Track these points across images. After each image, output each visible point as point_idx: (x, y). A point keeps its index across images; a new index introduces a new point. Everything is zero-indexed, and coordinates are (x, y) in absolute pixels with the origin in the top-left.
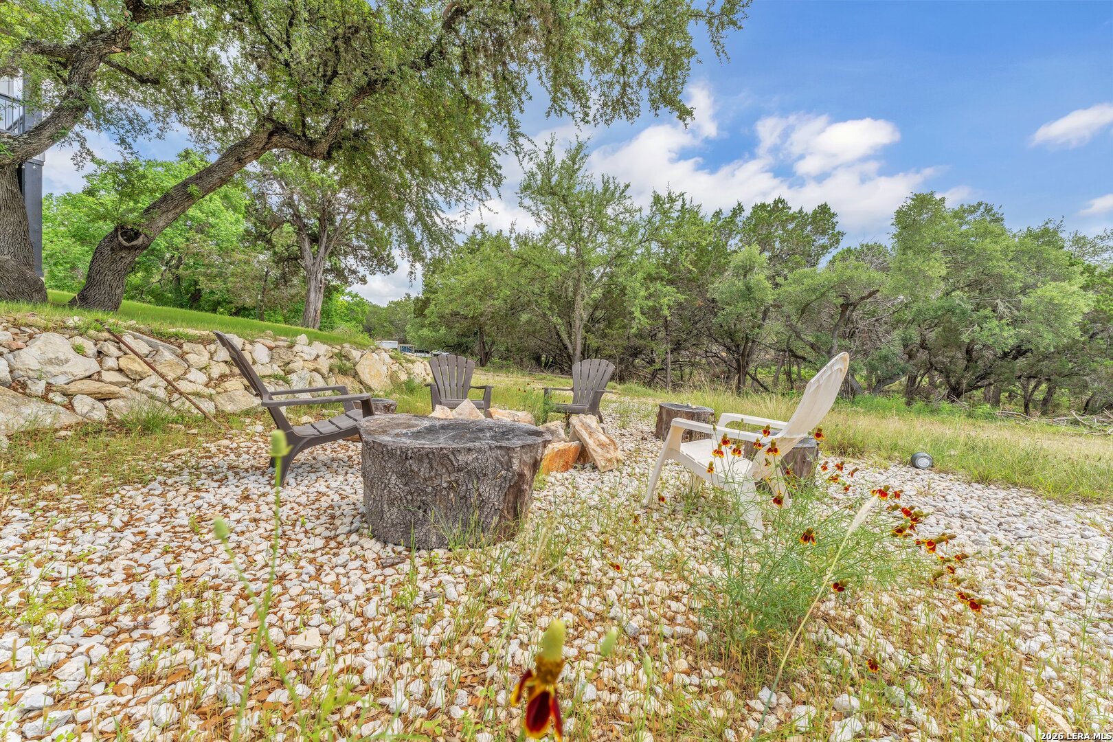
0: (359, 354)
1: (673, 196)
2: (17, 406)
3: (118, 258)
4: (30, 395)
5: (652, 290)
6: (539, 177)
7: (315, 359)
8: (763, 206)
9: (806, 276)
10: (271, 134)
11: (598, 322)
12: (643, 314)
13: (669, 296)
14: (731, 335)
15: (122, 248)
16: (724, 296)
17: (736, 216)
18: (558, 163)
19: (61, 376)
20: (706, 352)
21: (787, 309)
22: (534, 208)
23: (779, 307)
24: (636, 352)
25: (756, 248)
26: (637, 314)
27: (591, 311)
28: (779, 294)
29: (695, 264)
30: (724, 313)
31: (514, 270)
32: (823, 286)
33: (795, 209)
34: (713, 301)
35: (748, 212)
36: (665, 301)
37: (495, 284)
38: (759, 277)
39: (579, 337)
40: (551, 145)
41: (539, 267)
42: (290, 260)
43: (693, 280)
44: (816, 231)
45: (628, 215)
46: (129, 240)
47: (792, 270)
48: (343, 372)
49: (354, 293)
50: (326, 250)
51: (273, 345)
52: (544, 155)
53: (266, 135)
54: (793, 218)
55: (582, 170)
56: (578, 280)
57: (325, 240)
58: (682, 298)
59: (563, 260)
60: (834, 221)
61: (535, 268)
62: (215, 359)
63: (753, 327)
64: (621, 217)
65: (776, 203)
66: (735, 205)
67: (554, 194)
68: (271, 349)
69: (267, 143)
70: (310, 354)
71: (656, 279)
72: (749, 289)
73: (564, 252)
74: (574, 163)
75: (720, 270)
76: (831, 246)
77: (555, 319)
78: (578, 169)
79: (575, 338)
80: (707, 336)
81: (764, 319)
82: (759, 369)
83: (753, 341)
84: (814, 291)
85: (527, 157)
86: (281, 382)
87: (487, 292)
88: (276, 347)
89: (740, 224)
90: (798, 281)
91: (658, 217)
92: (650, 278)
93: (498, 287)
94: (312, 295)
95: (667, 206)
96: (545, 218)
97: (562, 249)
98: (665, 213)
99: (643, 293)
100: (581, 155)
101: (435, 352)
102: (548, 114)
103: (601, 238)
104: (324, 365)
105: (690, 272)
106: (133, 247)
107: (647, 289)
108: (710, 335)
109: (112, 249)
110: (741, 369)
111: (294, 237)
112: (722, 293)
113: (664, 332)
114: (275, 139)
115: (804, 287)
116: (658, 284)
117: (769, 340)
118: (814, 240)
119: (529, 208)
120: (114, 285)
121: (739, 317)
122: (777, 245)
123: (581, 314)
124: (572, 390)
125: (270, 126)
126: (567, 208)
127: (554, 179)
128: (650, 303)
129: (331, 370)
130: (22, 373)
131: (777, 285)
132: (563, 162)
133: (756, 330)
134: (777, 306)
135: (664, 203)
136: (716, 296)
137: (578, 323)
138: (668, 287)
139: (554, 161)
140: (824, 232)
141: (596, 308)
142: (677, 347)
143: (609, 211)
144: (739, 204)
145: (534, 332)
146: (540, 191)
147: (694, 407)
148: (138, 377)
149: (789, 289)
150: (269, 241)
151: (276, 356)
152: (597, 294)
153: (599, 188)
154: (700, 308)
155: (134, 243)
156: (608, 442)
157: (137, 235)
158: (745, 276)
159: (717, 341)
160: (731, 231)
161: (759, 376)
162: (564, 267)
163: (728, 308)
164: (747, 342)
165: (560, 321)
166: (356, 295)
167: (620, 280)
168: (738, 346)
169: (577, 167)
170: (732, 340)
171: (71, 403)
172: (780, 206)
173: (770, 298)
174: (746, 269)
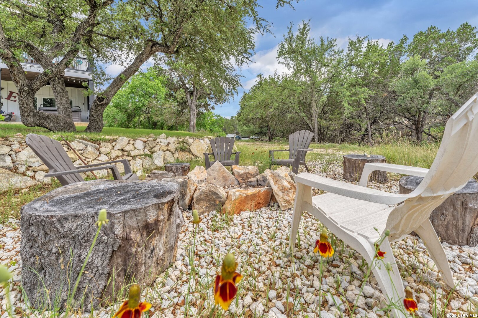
0: (192, 140)
1: (361, 39)
2: (8, 178)
3: (98, 110)
4: (17, 173)
5: (353, 91)
6: (286, 46)
7: (168, 145)
8: (421, 33)
9: (457, 67)
10: (152, 47)
11: (326, 113)
12: (349, 104)
13: (364, 93)
14: (408, 110)
15: (99, 105)
16: (399, 88)
17: (403, 43)
18: (295, 37)
19: (36, 163)
20: (394, 122)
21: (446, 90)
22: (286, 62)
23: (439, 89)
24: (350, 127)
25: (417, 57)
26: (346, 105)
27: (322, 107)
28: (438, 82)
29: (379, 73)
30: (401, 98)
31: (278, 93)
32: (471, 72)
33: (444, 31)
34: (394, 92)
35: (411, 40)
36: (362, 96)
37: (270, 101)
38: (423, 73)
39: (316, 122)
40: (291, 28)
41: (291, 89)
42: (183, 104)
43: (379, 83)
44: (461, 41)
45: (337, 55)
46: (100, 102)
47: (446, 66)
48: (183, 150)
49: (218, 115)
50: (196, 97)
51: (146, 140)
52: (288, 34)
53: (150, 48)
54: (443, 36)
55: (308, 37)
56: (312, 93)
57: (195, 93)
58: (372, 93)
59: (303, 84)
60: (474, 31)
61: (289, 90)
62: (114, 149)
63: (423, 104)
64: (333, 57)
65: (429, 30)
66: (402, 37)
67: (294, 52)
68: (145, 142)
69: (151, 51)
70: (165, 143)
71: (355, 86)
72: (416, 81)
73: (304, 79)
74: (303, 35)
75: (395, 74)
76: (474, 47)
77: (303, 114)
78: (305, 38)
79: (314, 123)
80: (393, 113)
81: (430, 98)
82: (432, 129)
83: (425, 112)
84: (465, 75)
85: (265, 30)
86: (148, 157)
87: (267, 105)
88: (148, 141)
89: (406, 47)
90: (452, 72)
91: (353, 53)
92: (353, 85)
93: (272, 102)
94: (192, 117)
95: (358, 45)
96: (292, 66)
97: (303, 79)
98: (357, 49)
99: (348, 93)
100: (306, 30)
101: (252, 137)
102: (277, 7)
103: (324, 69)
104: (172, 147)
105: (376, 78)
106: (102, 104)
107: (350, 91)
108: (395, 112)
109: (95, 106)
110: (418, 128)
111: (184, 94)
112: (398, 86)
113: (365, 114)
114: (154, 48)
115: (456, 75)
116: (357, 88)
117: (436, 111)
118: (461, 46)
119: (283, 63)
120: (98, 121)
121: (412, 99)
122: (434, 54)
123: (316, 110)
124: (289, 150)
125: (150, 43)
126: (302, 57)
127: (294, 45)
128: (353, 99)
129: (176, 149)
130: (19, 163)
131: (437, 77)
132: (298, 36)
133: (425, 105)
134: (437, 89)
135: (356, 44)
136: (395, 89)
137: (314, 114)
138: (363, 88)
139: (293, 36)
140: (467, 40)
141: (324, 106)
142: (375, 121)
143: (326, 56)
144: (405, 36)
145: (293, 122)
146: (288, 53)
147: (369, 156)
148: (73, 161)
149: (446, 77)
150: (175, 97)
151: (147, 145)
152: (324, 98)
153: (319, 44)
154: (386, 98)
155: (102, 103)
156: (290, 186)
157: (104, 99)
158: (412, 74)
159: (399, 115)
160: (401, 52)
161: (432, 133)
162: (304, 87)
163: (404, 95)
164: (420, 113)
165: (305, 115)
166: (219, 116)
167: (335, 89)
168: (414, 116)
169: (305, 36)
170: (410, 113)
171: (34, 176)
172: (433, 31)
173: (432, 85)
174: (412, 71)
